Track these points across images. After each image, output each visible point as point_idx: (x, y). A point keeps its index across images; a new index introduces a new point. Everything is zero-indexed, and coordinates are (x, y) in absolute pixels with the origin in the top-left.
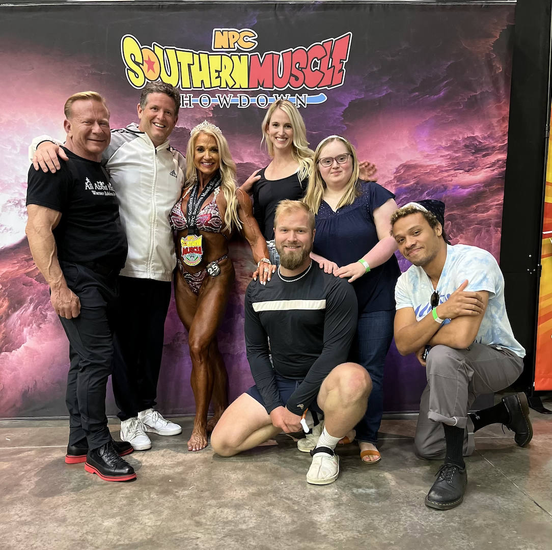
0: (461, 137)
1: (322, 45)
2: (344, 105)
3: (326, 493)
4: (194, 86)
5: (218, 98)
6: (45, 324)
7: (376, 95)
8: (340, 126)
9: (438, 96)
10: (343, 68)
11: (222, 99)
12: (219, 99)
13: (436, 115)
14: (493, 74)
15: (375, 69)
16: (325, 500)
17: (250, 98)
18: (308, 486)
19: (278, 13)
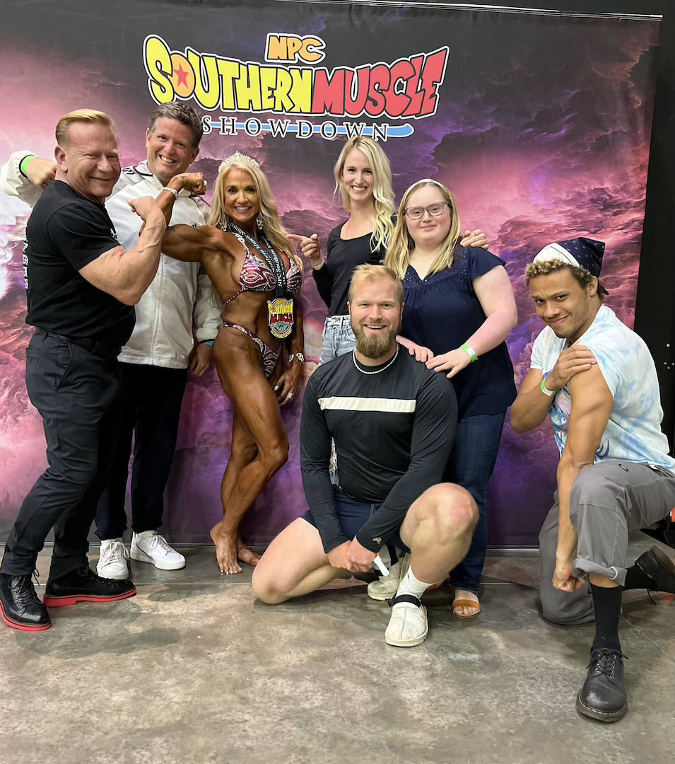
0: (586, 188)
1: (410, 62)
2: (434, 140)
3: (413, 658)
4: (239, 107)
5: (270, 124)
6: (24, 416)
7: (478, 129)
8: (429, 168)
9: (558, 134)
10: (436, 93)
11: (275, 126)
12: (272, 124)
13: (554, 159)
14: (630, 109)
15: (478, 96)
16: (414, 669)
17: (313, 126)
18: (388, 648)
19: (354, 16)
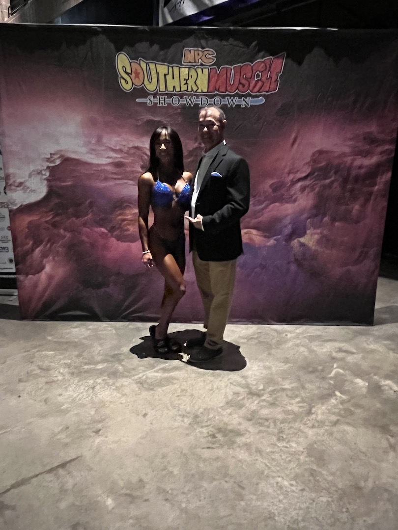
1: (264, 62)
4: (168, 90)
5: (185, 99)
10: (278, 79)
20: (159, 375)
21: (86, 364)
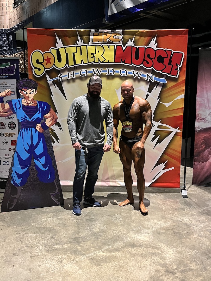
20: (105, 254)
21: (57, 244)
